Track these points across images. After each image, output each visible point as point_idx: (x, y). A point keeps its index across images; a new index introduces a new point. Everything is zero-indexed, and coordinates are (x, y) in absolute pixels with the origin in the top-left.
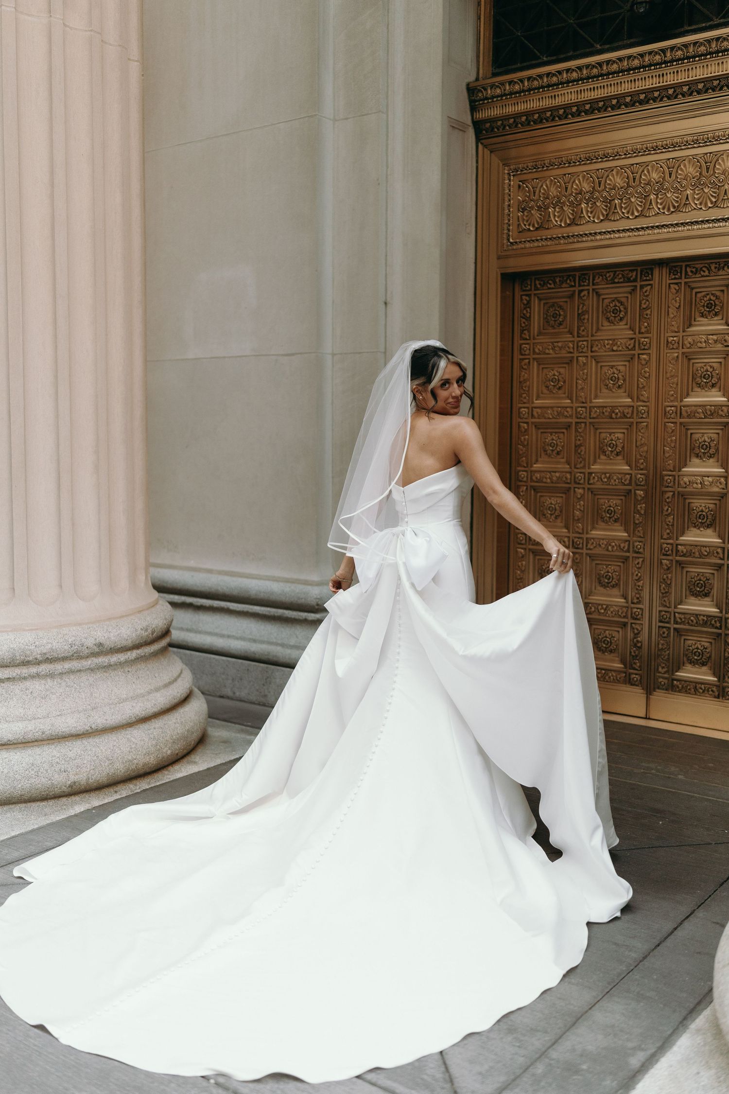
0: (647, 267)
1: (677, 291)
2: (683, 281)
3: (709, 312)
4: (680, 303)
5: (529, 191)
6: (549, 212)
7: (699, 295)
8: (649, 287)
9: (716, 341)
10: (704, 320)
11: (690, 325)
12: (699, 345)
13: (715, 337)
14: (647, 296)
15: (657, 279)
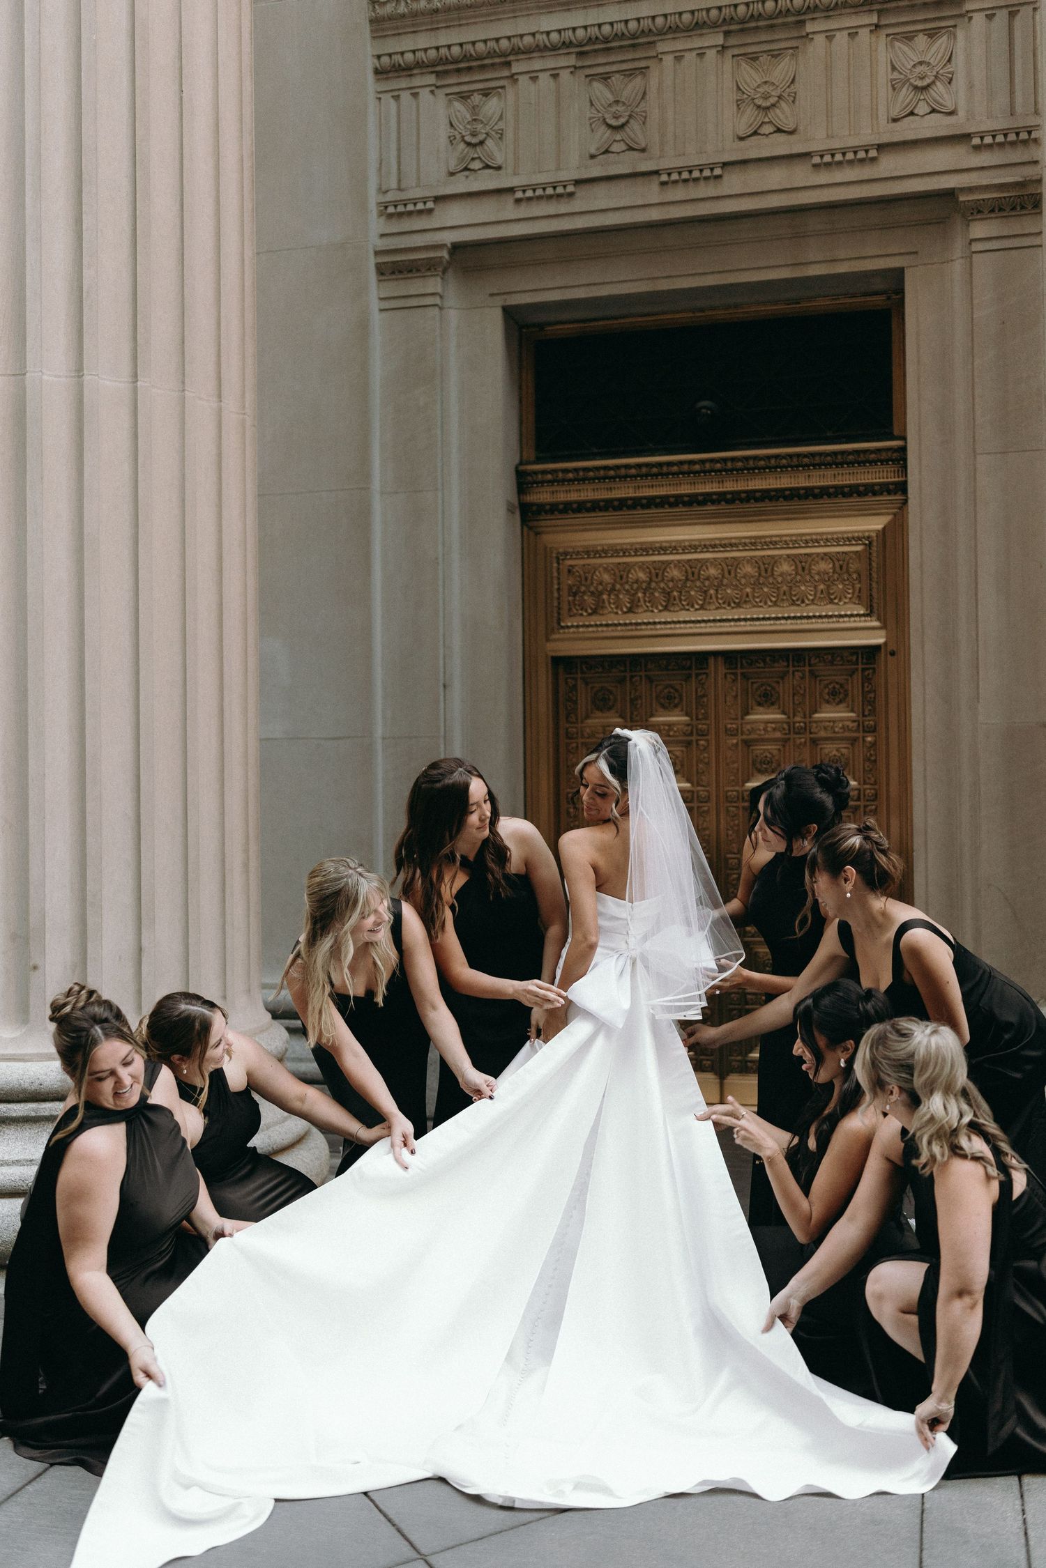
0: (702, 658)
1: (734, 681)
2: (739, 671)
3: (766, 701)
4: (737, 692)
5: (580, 576)
6: (604, 600)
7: (755, 686)
8: (704, 676)
9: (774, 729)
10: (761, 709)
11: (748, 713)
12: (758, 732)
13: (773, 725)
14: (703, 684)
15: (713, 669)
